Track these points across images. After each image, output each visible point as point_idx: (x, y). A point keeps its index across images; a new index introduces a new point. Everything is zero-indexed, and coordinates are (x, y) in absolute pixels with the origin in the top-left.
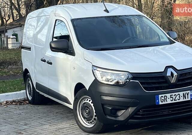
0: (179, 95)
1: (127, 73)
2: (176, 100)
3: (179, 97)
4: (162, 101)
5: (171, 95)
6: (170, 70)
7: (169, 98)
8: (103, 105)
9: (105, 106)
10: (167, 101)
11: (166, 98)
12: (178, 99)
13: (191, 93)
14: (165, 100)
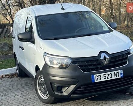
0: (111, 74)
1: (68, 58)
2: (109, 78)
3: (111, 76)
4: (97, 79)
5: (104, 75)
6: (103, 55)
7: (102, 77)
8: (51, 83)
9: (53, 84)
10: (101, 80)
13: (121, 72)
14: (100, 78)
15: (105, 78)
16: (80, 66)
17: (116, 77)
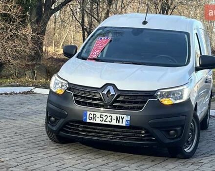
0: (111, 117)
2: (107, 122)
5: (101, 115)
6: (109, 88)
7: (98, 118)
10: (95, 120)
11: (95, 117)
13: (127, 118)
16: (75, 96)
17: (119, 123)
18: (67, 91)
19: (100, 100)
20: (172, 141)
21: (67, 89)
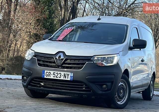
0: (60, 74)
3: (60, 75)
4: (47, 75)
5: (54, 73)
7: (52, 75)
10: (50, 77)
11: (50, 74)
12: (59, 77)
13: (71, 75)
14: (49, 75)
15: (54, 76)
16: (38, 60)
17: (66, 78)
18: (33, 57)
19: (54, 62)
20: (104, 93)
21: (33, 56)
